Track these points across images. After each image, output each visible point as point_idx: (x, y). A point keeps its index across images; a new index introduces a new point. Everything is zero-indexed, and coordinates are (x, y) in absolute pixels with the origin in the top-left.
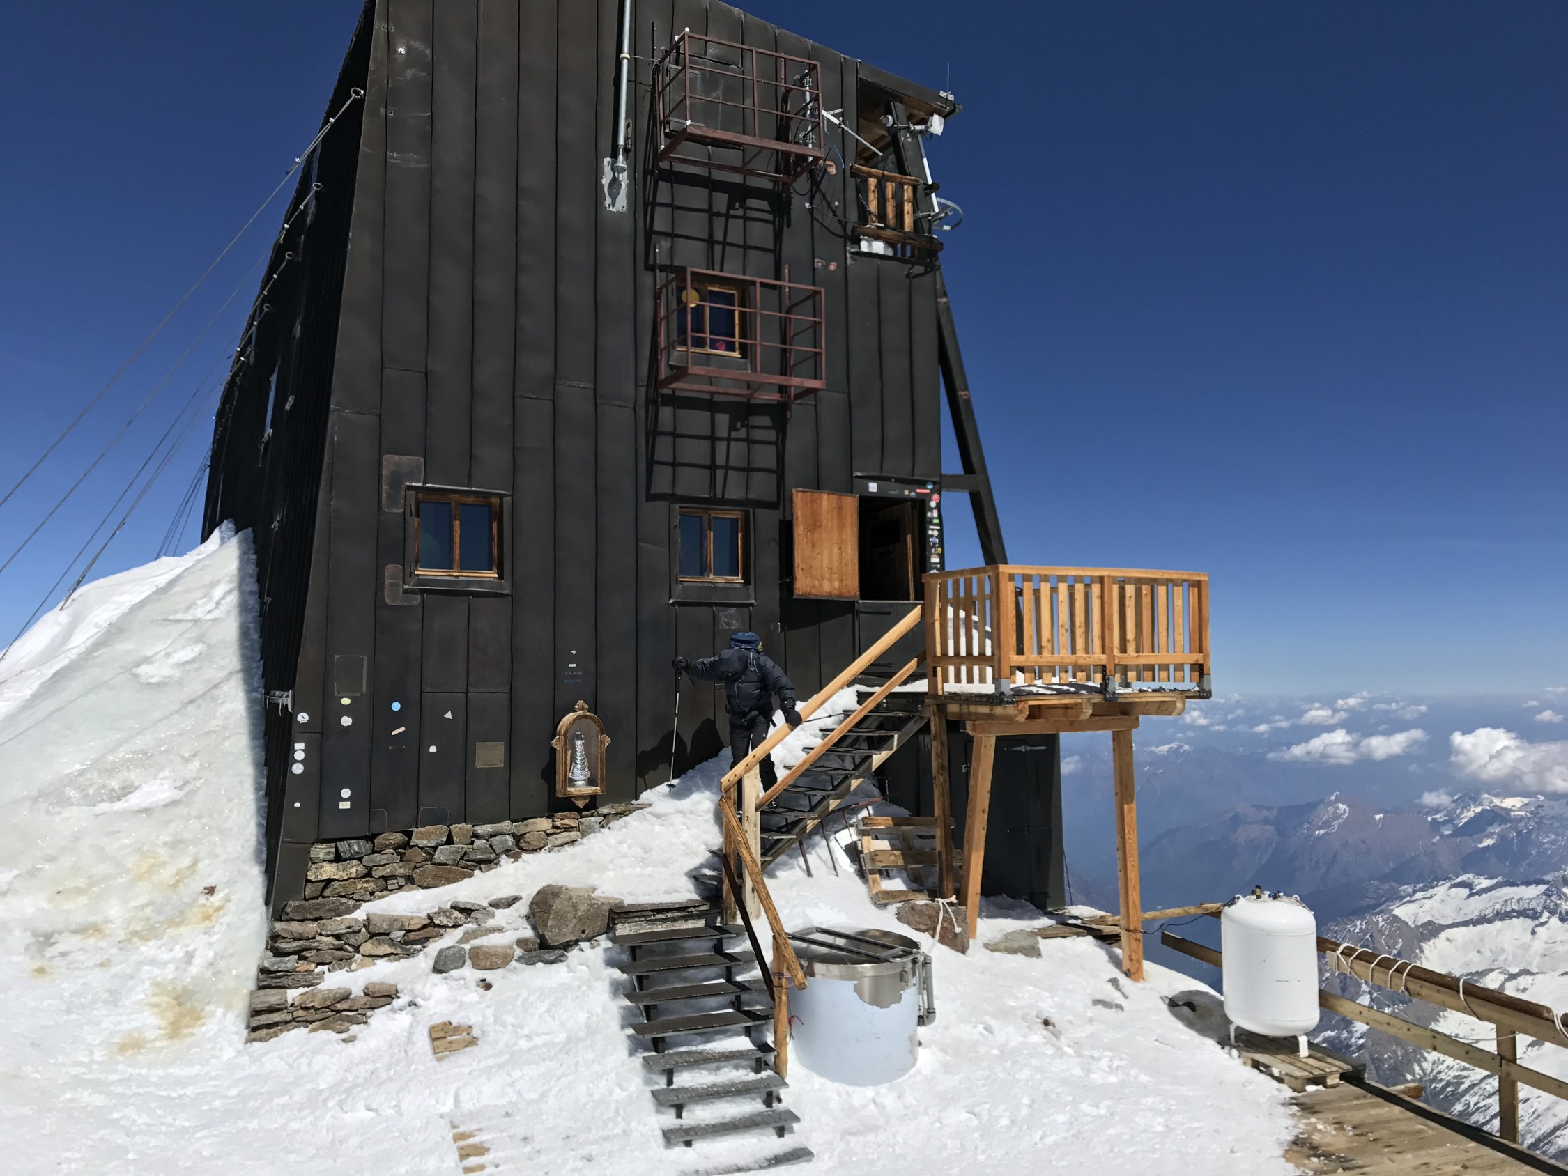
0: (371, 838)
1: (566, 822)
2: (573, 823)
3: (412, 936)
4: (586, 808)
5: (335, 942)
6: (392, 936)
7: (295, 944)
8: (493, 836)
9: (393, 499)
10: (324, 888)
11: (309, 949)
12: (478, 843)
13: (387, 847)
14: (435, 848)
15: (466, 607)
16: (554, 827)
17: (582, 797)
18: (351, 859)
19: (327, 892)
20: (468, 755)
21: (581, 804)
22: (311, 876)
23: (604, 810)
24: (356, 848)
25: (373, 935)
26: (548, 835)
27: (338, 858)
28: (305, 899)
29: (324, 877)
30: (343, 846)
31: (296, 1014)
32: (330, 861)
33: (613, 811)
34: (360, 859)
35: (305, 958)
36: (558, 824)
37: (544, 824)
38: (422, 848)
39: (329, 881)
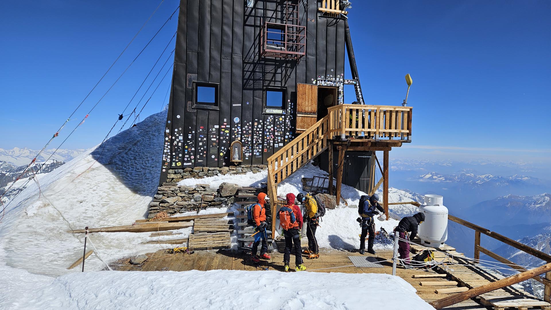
0: (183, 169)
1: (232, 168)
2: (234, 169)
3: (190, 192)
4: (238, 165)
5: (172, 192)
6: (185, 192)
7: (162, 192)
8: (214, 170)
9: (189, 85)
10: (172, 180)
11: (165, 193)
12: (209, 172)
13: (187, 171)
14: (199, 172)
15: (208, 113)
16: (229, 169)
17: (236, 163)
18: (178, 173)
19: (172, 181)
20: (208, 150)
21: (236, 164)
22: (168, 177)
23: (243, 166)
24: (179, 171)
25: (181, 191)
26: (228, 171)
27: (175, 173)
28: (167, 182)
29: (172, 178)
30: (176, 170)
31: (160, 208)
32: (173, 174)
33: (245, 166)
34: (180, 174)
35: (164, 196)
36: (230, 169)
37: (227, 168)
38: (196, 172)
39: (173, 179)
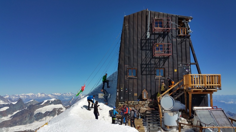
0: (124, 102)
1: (143, 101)
8: (136, 102)
9: (126, 69)
13: (126, 103)
15: (133, 80)
17: (145, 99)
20: (133, 94)
23: (147, 101)
30: (122, 102)
38: (129, 103)
39: (120, 106)
